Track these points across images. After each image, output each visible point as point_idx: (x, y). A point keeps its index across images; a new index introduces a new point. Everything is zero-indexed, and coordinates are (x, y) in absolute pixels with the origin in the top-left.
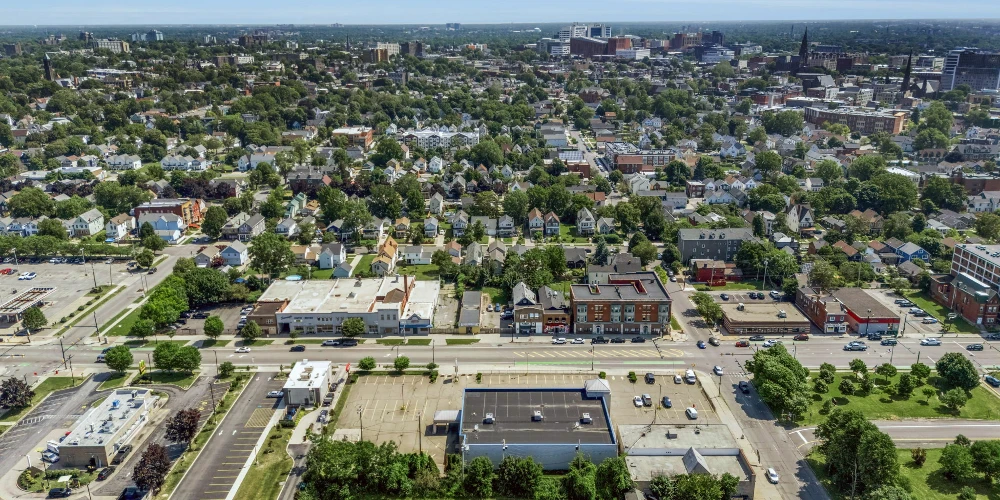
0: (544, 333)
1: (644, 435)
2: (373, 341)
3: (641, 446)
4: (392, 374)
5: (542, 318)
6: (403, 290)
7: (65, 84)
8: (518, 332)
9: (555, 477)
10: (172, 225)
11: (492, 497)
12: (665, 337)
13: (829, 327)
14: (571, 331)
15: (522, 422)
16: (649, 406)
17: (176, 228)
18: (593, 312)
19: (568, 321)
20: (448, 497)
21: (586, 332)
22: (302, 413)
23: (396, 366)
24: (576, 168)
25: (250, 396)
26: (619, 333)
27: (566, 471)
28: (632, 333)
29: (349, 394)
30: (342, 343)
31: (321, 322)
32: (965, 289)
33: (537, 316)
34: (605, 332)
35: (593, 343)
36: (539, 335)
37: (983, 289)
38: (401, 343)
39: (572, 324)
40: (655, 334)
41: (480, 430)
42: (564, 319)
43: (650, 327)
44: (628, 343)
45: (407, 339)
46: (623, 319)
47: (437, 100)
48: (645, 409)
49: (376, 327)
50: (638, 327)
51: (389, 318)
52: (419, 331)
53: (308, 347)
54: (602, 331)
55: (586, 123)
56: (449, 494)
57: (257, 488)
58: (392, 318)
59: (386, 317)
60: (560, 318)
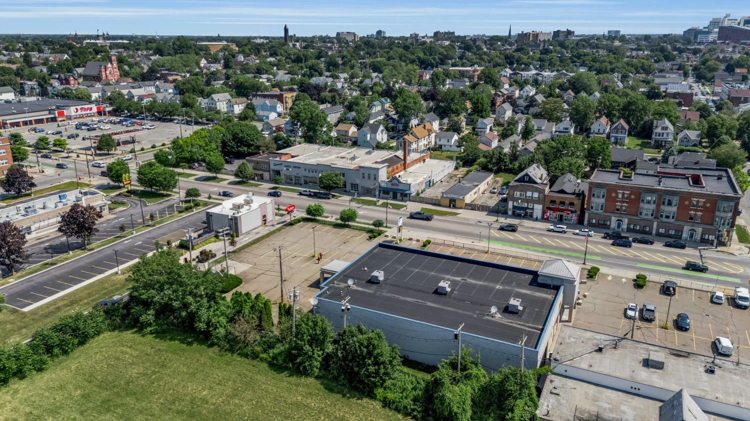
0: (545, 219)
1: (600, 350)
2: (348, 198)
3: (584, 366)
4: (336, 226)
5: (542, 200)
6: (402, 158)
7: (294, 45)
8: (510, 213)
9: (420, 375)
10: (273, 109)
11: (317, 378)
12: (719, 249)
14: (580, 222)
15: (418, 292)
16: (650, 321)
17: (275, 111)
18: (615, 200)
19: (577, 208)
20: (262, 360)
21: (600, 225)
22: (213, 239)
23: (342, 218)
24: (675, 95)
25: (192, 219)
26: (650, 233)
27: (430, 369)
28: (670, 236)
29: (277, 234)
30: (315, 195)
31: (307, 174)
33: (536, 195)
34: (629, 230)
35: (605, 238)
36: (537, 220)
38: (374, 204)
39: (582, 213)
40: (704, 242)
41: (355, 287)
42: (572, 204)
43: (699, 230)
44: (658, 246)
45: (381, 201)
46: (657, 214)
47: (559, 57)
48: (639, 323)
49: (357, 185)
50: (680, 231)
51: (369, 178)
52: (399, 195)
53: (284, 193)
54: (625, 226)
55: (709, 75)
56: (264, 356)
57: (89, 295)
58: (372, 177)
59: (366, 176)
60: (567, 202)
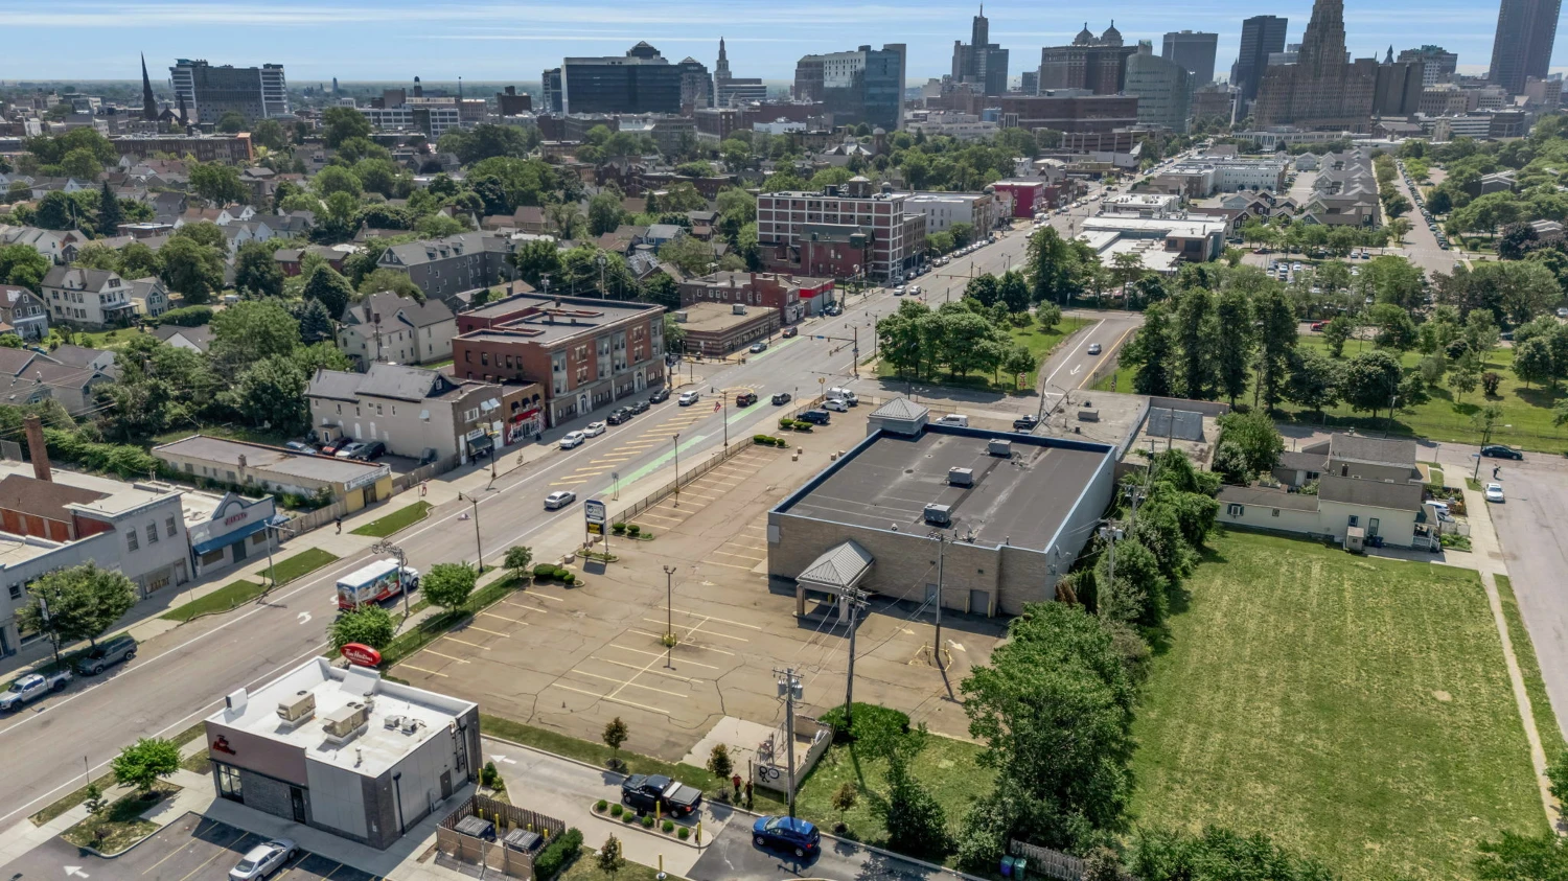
2: (156, 626)
5: (501, 409)
8: (463, 460)
13: (790, 315)
18: (575, 365)
19: (541, 401)
21: (570, 417)
26: (611, 401)
32: (822, 239)
33: (495, 403)
35: (612, 425)
37: (856, 230)
38: (253, 588)
39: (548, 406)
42: (535, 397)
43: (645, 373)
45: (250, 574)
46: (613, 367)
51: (154, 538)
52: (250, 547)
54: (589, 403)
60: (530, 397)
